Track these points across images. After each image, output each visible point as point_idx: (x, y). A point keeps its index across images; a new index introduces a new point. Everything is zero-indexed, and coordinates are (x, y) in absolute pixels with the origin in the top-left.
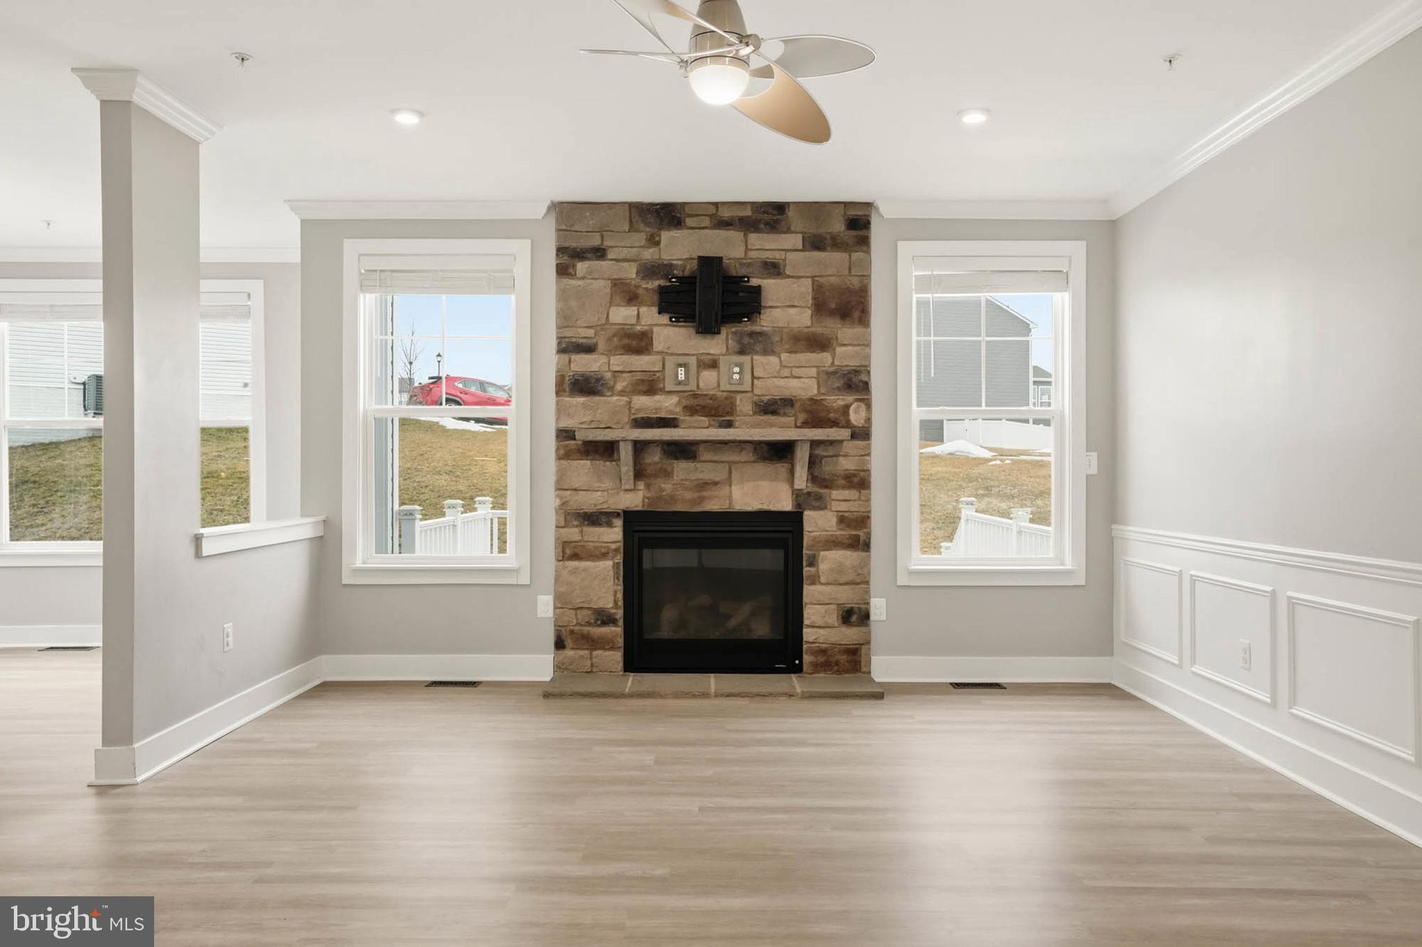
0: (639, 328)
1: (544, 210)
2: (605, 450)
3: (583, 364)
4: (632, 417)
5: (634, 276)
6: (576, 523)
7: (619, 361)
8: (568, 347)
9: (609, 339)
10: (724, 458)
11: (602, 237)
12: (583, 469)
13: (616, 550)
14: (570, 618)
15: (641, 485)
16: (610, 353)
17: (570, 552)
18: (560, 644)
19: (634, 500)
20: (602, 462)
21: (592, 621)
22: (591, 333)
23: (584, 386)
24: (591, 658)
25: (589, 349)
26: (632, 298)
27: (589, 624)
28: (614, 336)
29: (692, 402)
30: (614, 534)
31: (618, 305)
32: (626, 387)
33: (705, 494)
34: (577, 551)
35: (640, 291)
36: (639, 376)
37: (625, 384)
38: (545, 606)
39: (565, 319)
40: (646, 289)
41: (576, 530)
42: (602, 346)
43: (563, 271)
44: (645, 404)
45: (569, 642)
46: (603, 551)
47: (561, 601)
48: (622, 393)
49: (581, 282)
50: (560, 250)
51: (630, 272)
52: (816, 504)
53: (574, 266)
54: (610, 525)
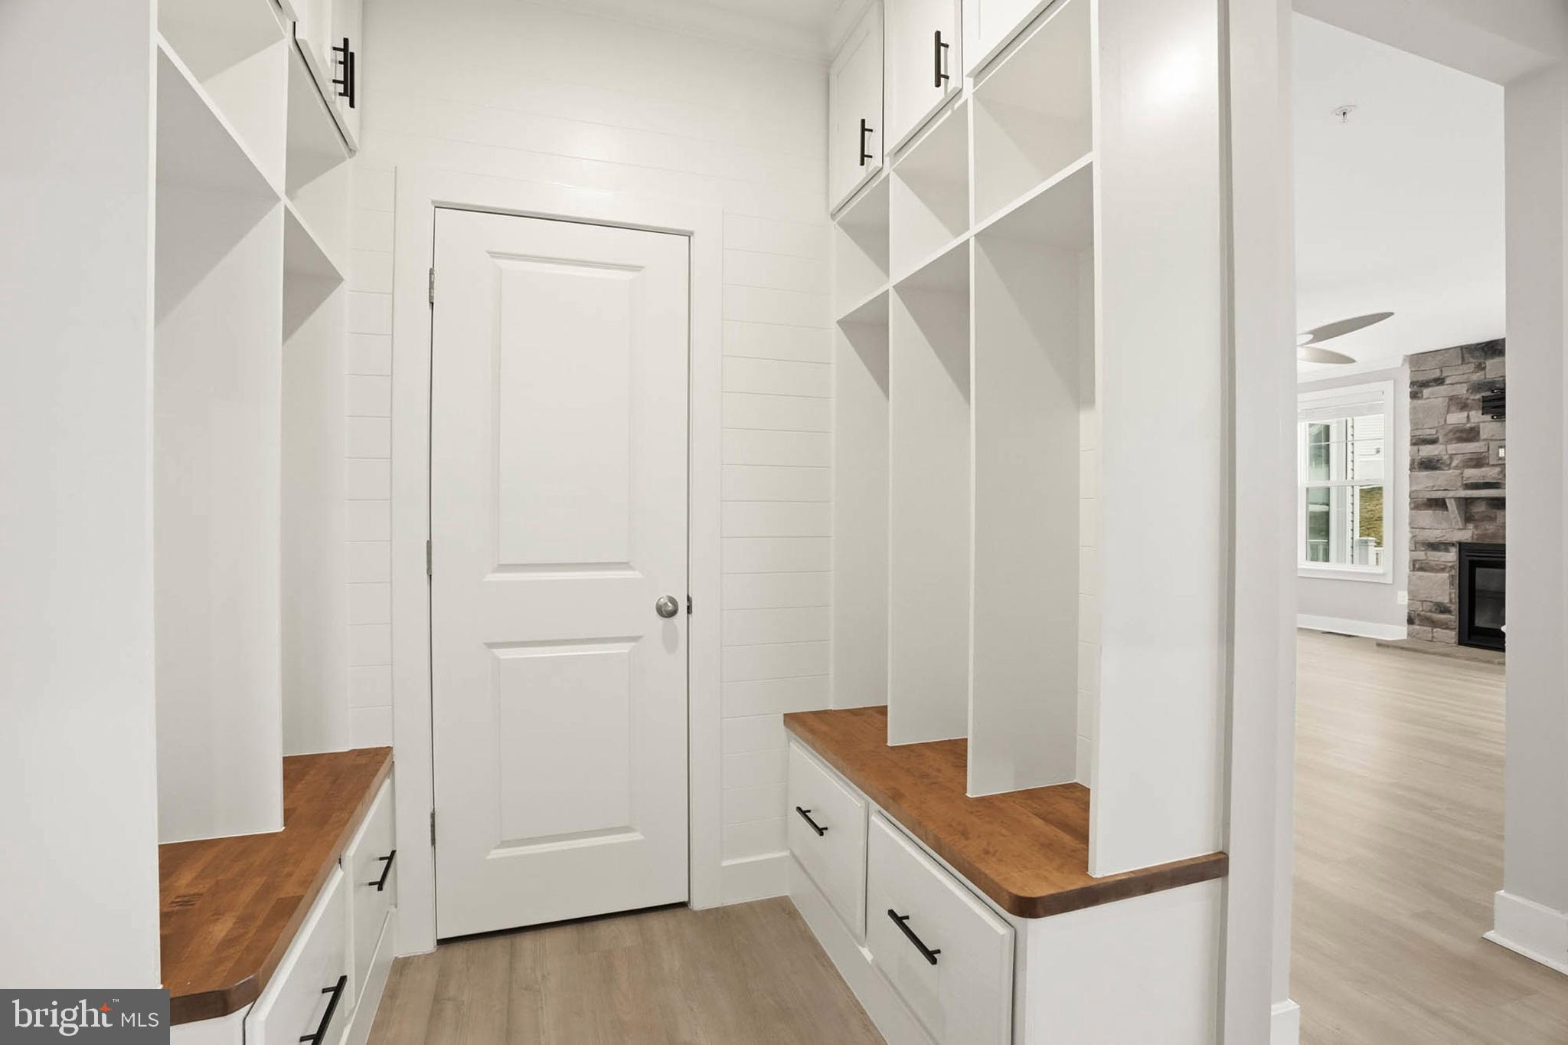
0: (1468, 425)
1: (1401, 362)
2: (1438, 504)
3: (1427, 451)
4: (1465, 482)
5: (1465, 392)
6: (1423, 549)
7: (1453, 448)
8: (1417, 442)
9: (1446, 435)
11: (1441, 371)
12: (1427, 516)
13: (1452, 567)
14: (1418, 607)
15: (1471, 526)
16: (1448, 442)
17: (1417, 566)
18: (1410, 621)
19: (1467, 535)
20: (1441, 512)
21: (1433, 610)
22: (1433, 431)
23: (1428, 465)
24: (1432, 633)
25: (1433, 442)
26: (1464, 406)
27: (1430, 611)
28: (1451, 431)
30: (1452, 556)
31: (1453, 412)
32: (1458, 464)
34: (1423, 566)
35: (1469, 401)
36: (1468, 456)
37: (1457, 462)
38: (1403, 598)
39: (1415, 424)
40: (1473, 400)
41: (1423, 553)
42: (1441, 439)
43: (1414, 396)
44: (1473, 474)
45: (1417, 621)
46: (1442, 567)
47: (1413, 596)
48: (1456, 467)
49: (1427, 401)
50: (1412, 384)
51: (1462, 390)
53: (1422, 392)
54: (1447, 550)
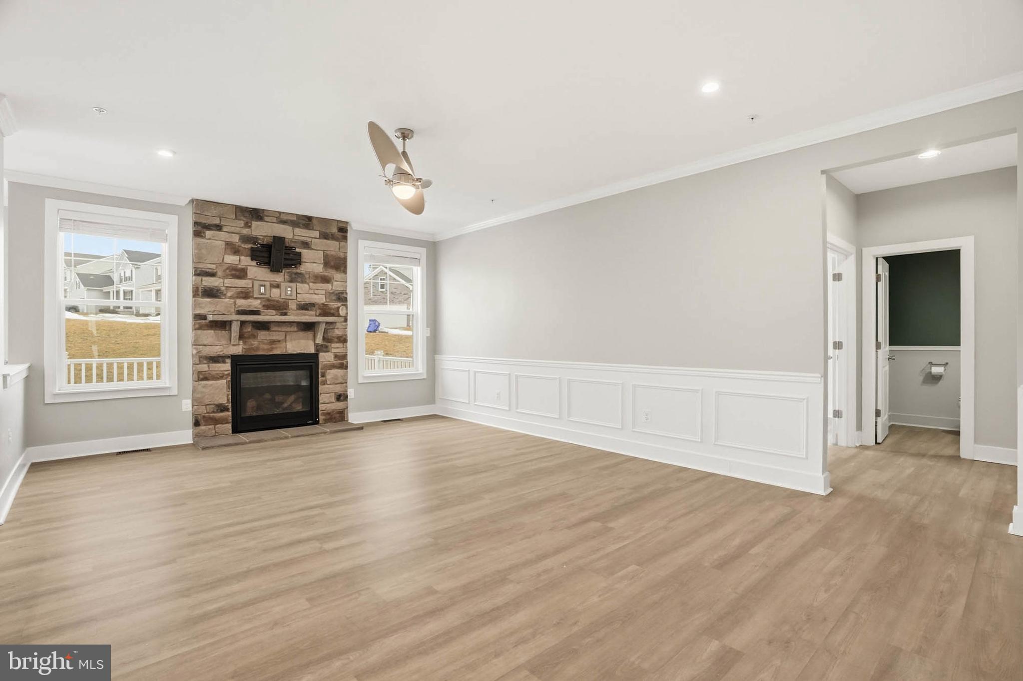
0: (240, 266)
1: (188, 201)
2: (222, 325)
3: (209, 282)
4: (236, 309)
5: (238, 241)
6: (205, 362)
7: (229, 282)
8: (200, 273)
9: (225, 271)
10: (283, 330)
11: (220, 220)
12: (209, 336)
13: (228, 374)
14: (203, 410)
15: (241, 342)
16: (225, 277)
17: (202, 377)
18: (197, 424)
19: (238, 349)
20: (220, 331)
21: (215, 410)
22: (213, 266)
23: (211, 293)
24: (215, 429)
25: (213, 275)
26: (236, 251)
27: (213, 412)
28: (227, 269)
29: (267, 303)
30: (227, 367)
31: (228, 254)
32: (233, 294)
33: (274, 346)
34: (207, 376)
35: (240, 248)
36: (240, 290)
37: (232, 293)
38: (187, 405)
39: (198, 258)
40: (245, 248)
41: (206, 366)
42: (220, 273)
43: (197, 234)
44: (242, 303)
45: (202, 422)
46: (221, 375)
47: (196, 402)
48: (231, 298)
49: (208, 241)
50: (196, 224)
51: (236, 239)
52: (325, 349)
53: (204, 233)
54: (224, 362)
